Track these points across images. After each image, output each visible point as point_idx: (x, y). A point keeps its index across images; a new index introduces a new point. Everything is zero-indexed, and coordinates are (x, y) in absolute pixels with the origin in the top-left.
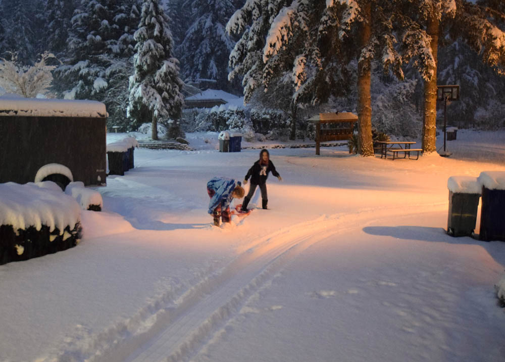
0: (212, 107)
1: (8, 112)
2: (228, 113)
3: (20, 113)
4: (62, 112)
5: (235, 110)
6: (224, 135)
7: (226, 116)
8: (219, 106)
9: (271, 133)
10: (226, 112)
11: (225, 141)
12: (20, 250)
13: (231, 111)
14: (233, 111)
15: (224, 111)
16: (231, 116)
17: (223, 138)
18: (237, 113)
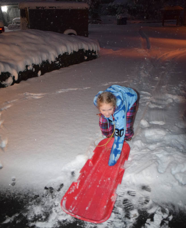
0: (109, 3)
1: (52, 7)
2: (117, 6)
3: (57, 8)
4: (72, 7)
5: (120, 5)
6: (119, 17)
7: (116, 7)
8: (112, 3)
9: (137, 16)
10: (116, 5)
11: (120, 19)
12: (86, 58)
13: (118, 5)
14: (119, 5)
15: (115, 5)
16: (118, 7)
17: (119, 18)
18: (121, 6)
